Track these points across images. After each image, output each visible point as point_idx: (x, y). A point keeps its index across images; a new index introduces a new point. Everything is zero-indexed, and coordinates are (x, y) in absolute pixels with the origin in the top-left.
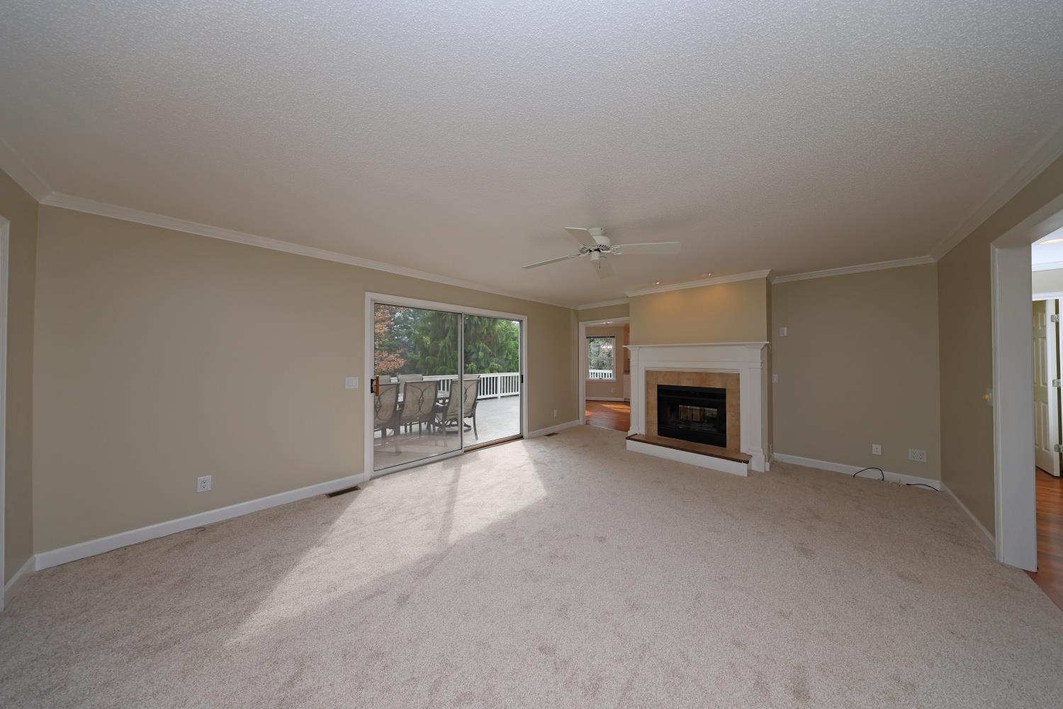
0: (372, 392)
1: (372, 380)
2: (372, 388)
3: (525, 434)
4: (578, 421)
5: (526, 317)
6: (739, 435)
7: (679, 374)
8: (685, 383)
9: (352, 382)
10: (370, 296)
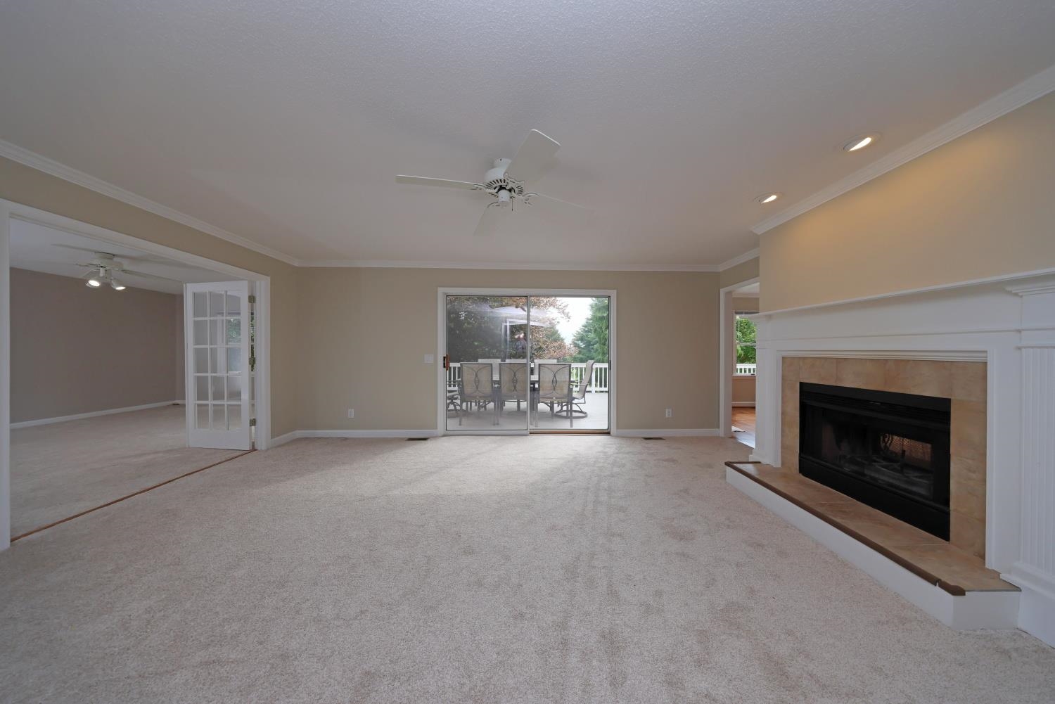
0: (444, 367)
1: (444, 358)
2: (444, 364)
3: (613, 430)
4: (717, 429)
5: (615, 291)
6: (983, 521)
7: (840, 362)
8: (850, 380)
9: (429, 359)
10: (441, 290)
